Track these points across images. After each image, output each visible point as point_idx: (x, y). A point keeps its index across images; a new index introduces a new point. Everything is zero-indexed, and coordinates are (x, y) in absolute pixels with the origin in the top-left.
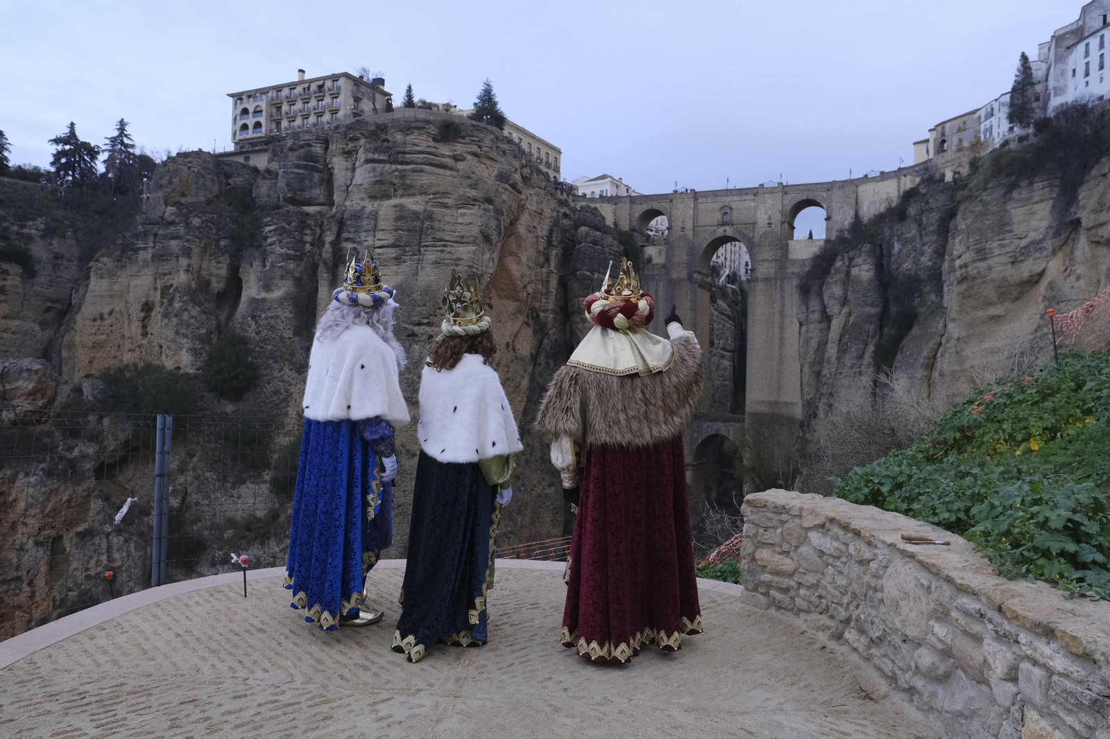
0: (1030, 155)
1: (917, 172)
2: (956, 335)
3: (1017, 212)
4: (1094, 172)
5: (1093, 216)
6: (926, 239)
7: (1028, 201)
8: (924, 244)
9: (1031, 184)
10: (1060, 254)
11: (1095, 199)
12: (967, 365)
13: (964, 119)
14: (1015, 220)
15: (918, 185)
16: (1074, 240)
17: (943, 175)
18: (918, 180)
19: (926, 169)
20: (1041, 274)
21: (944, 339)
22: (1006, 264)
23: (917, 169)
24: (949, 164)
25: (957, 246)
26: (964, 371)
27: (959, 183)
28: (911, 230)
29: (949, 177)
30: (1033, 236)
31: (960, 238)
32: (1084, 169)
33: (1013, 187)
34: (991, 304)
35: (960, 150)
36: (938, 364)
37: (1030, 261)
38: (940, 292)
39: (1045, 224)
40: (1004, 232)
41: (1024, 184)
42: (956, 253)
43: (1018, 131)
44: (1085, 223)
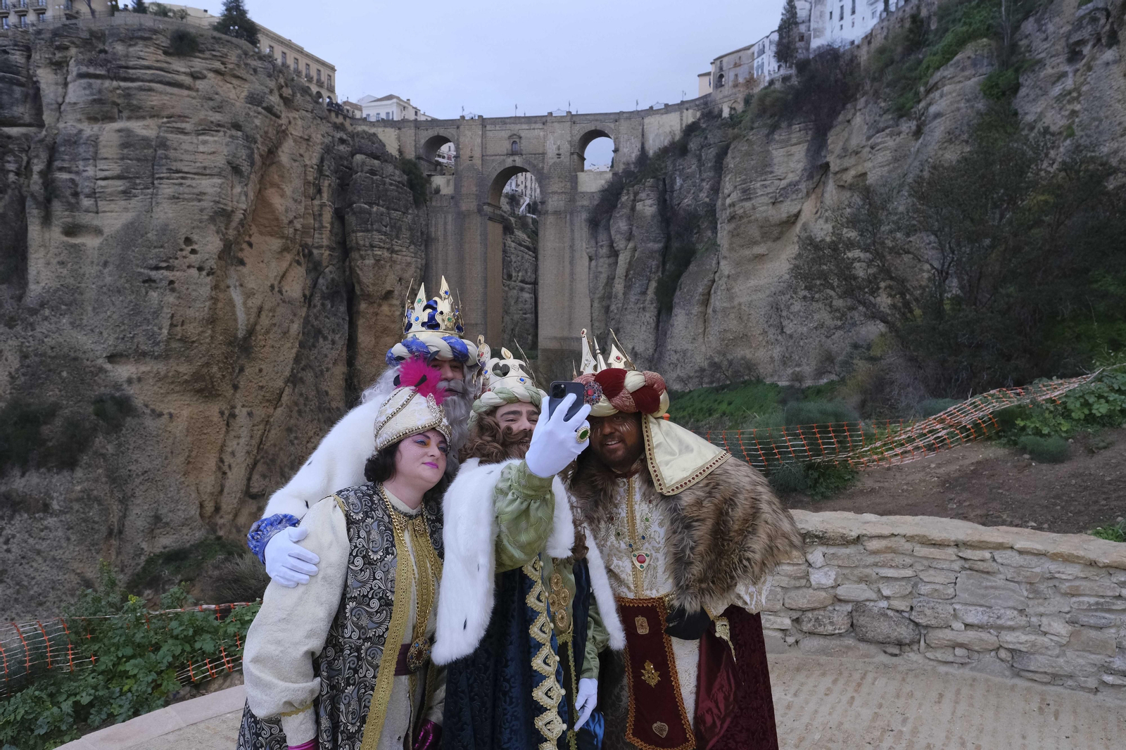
0: (790, 97)
1: (697, 106)
2: (726, 273)
3: (777, 154)
4: (841, 118)
5: (838, 161)
6: (705, 175)
7: (786, 143)
8: (703, 180)
9: (790, 126)
10: (813, 196)
11: (841, 144)
12: (736, 303)
13: (740, 54)
14: (776, 161)
15: (699, 119)
16: (824, 183)
17: (721, 111)
18: (698, 114)
19: (706, 104)
20: (797, 215)
21: (717, 275)
22: (767, 204)
23: (697, 103)
24: (726, 100)
25: (727, 185)
26: (734, 307)
27: (734, 121)
28: (691, 165)
29: (726, 113)
30: (792, 177)
31: (729, 176)
32: (834, 113)
33: (774, 128)
34: (755, 243)
35: (736, 85)
36: (712, 301)
37: (788, 202)
38: (714, 229)
39: (800, 166)
40: (766, 173)
41: (784, 125)
42: (726, 192)
43: (782, 72)
44: (834, 167)
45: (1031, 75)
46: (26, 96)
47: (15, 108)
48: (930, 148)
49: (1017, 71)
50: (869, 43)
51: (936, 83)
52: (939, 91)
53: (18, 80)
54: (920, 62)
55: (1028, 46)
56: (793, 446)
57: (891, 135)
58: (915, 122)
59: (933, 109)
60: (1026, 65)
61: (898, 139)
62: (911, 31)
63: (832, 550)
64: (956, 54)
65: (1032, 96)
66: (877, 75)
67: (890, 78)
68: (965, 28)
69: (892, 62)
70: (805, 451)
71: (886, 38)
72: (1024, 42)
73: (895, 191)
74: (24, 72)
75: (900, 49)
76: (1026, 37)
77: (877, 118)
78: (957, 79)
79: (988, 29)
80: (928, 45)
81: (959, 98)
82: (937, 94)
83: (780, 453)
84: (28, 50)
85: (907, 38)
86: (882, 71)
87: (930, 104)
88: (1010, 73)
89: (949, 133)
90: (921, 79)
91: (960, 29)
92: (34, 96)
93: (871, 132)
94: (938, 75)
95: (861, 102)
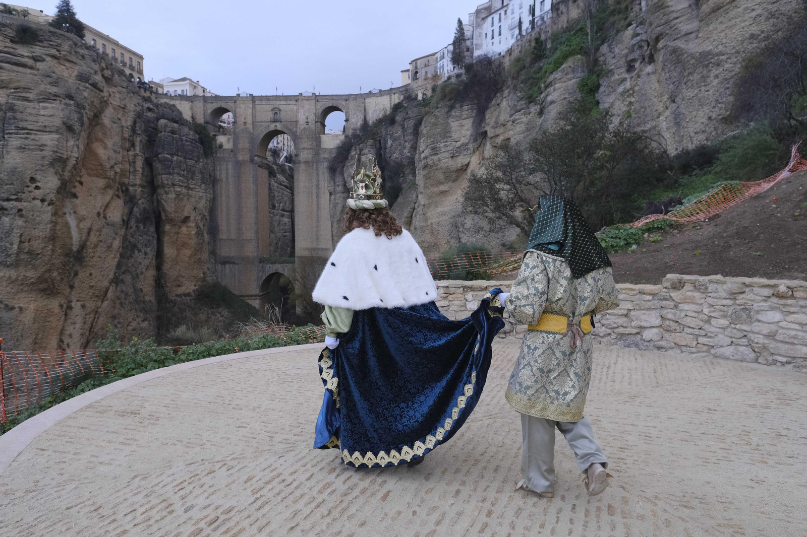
0: (461, 87)
1: (401, 92)
2: (423, 203)
3: (454, 125)
4: (493, 102)
5: (493, 130)
6: (407, 138)
7: (459, 118)
8: (406, 141)
9: (461, 106)
10: (477, 153)
11: (494, 119)
12: (429, 223)
13: (428, 58)
14: (453, 129)
15: (402, 101)
16: (484, 144)
17: (417, 95)
18: (402, 97)
19: (407, 90)
20: (468, 165)
21: (417, 204)
22: (448, 158)
23: (401, 90)
24: (420, 88)
25: (422, 145)
26: (428, 226)
27: (425, 102)
28: (397, 131)
29: (420, 97)
30: (464, 140)
31: (423, 139)
32: (489, 99)
33: (452, 107)
34: (441, 183)
35: (426, 79)
36: (413, 222)
37: (461, 157)
38: (414, 174)
39: (469, 133)
40: (447, 137)
41: (458, 106)
42: (421, 149)
43: (456, 71)
44: (490, 134)
45: (606, 79)
48: (548, 122)
49: (598, 76)
50: (510, 54)
51: (551, 82)
52: (553, 87)
54: (541, 68)
55: (604, 61)
56: (460, 263)
57: (525, 114)
58: (539, 106)
59: (549, 98)
60: (603, 73)
61: (529, 117)
62: (535, 48)
63: (476, 293)
64: (562, 64)
65: (607, 92)
66: (515, 75)
67: (523, 77)
68: (567, 48)
69: (524, 67)
70: (466, 265)
71: (520, 52)
72: (601, 59)
73: (528, 150)
75: (528, 60)
76: (603, 55)
77: (516, 103)
78: (563, 80)
79: (581, 50)
80: (546, 58)
81: (565, 92)
82: (551, 89)
83: (454, 266)
85: (533, 53)
86: (518, 73)
87: (548, 95)
88: (594, 77)
89: (559, 114)
90: (542, 79)
91: (564, 48)
93: (513, 112)
94: (552, 77)
95: (506, 92)
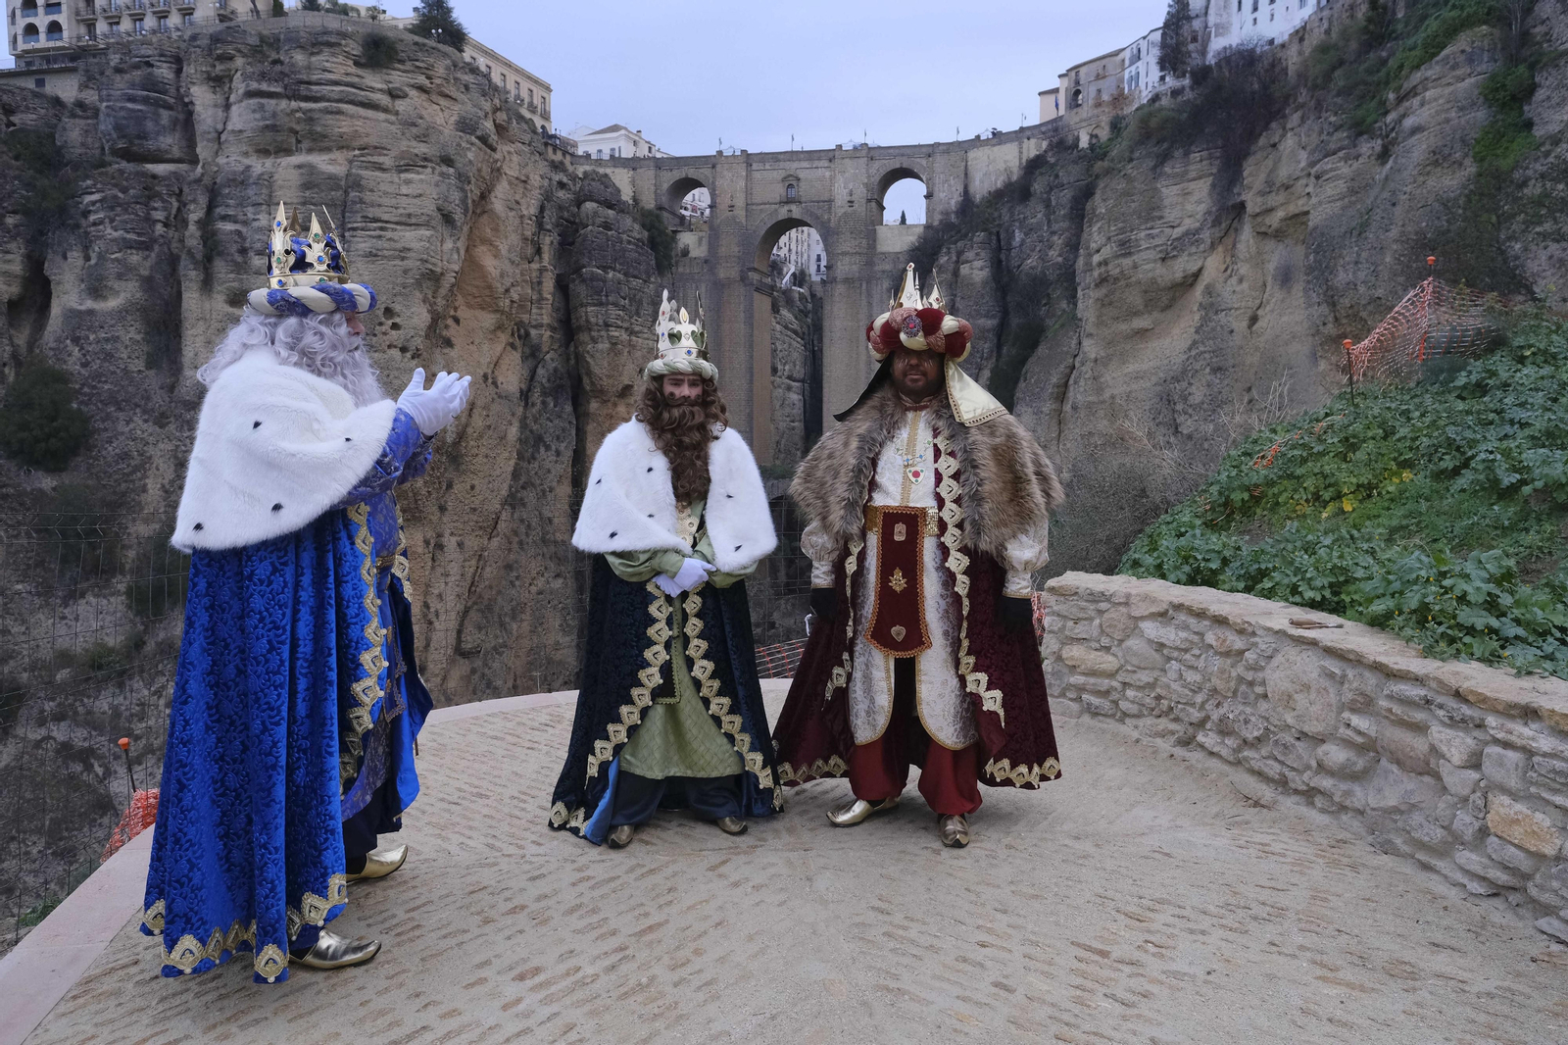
0: (1185, 115)
1: (1043, 133)
2: (1093, 356)
3: (1169, 192)
4: (1262, 141)
5: (1259, 200)
6: (1055, 227)
7: (1182, 178)
8: (1053, 233)
9: (1187, 154)
10: (1220, 249)
11: (1262, 177)
12: (1107, 395)
13: (1104, 62)
14: (1166, 202)
15: (1045, 152)
16: (1236, 230)
17: (1077, 139)
18: (1045, 145)
20: (1197, 275)
21: (1078, 359)
22: (1155, 261)
23: (1043, 129)
24: (1084, 124)
25: (1094, 237)
26: (1103, 402)
27: (1097, 151)
28: (1035, 213)
29: (1084, 142)
30: (1189, 224)
31: (1098, 225)
32: (1252, 136)
33: (1164, 158)
34: (1137, 314)
35: (1098, 104)
36: (1071, 394)
37: (1184, 257)
38: (1073, 298)
39: (1202, 208)
40: (1153, 219)
41: (1178, 153)
42: (1093, 246)
43: (1170, 82)
44: (1250, 208)
45: (1554, 72)
46: (175, 122)
47: (161, 138)
48: (1405, 174)
49: (1532, 67)
50: (1301, 40)
51: (1415, 87)
52: (1419, 98)
53: (165, 101)
54: (1384, 62)
55: (1547, 34)
57: (1346, 159)
58: (1379, 142)
59: (1408, 123)
60: (1545, 60)
61: (1356, 165)
62: (1369, 20)
64: (1443, 49)
65: (1556, 100)
66: (1319, 81)
67: (1341, 83)
68: (1455, 13)
69: (1341, 63)
71: (1328, 32)
72: (1539, 29)
73: (1355, 233)
74: (172, 91)
75: (1354, 45)
76: (1543, 22)
77: (1324, 137)
78: (1444, 81)
79: (1488, 14)
80: (1396, 39)
81: (1447, 106)
82: (1416, 101)
84: (178, 62)
85: (1365, 30)
86: (1328, 76)
87: (1404, 116)
88: (1522, 69)
89: (1434, 153)
90: (1387, 83)
91: (1448, 14)
92: (186, 121)
93: (1317, 156)
94: (1417, 76)
95: (1295, 119)
